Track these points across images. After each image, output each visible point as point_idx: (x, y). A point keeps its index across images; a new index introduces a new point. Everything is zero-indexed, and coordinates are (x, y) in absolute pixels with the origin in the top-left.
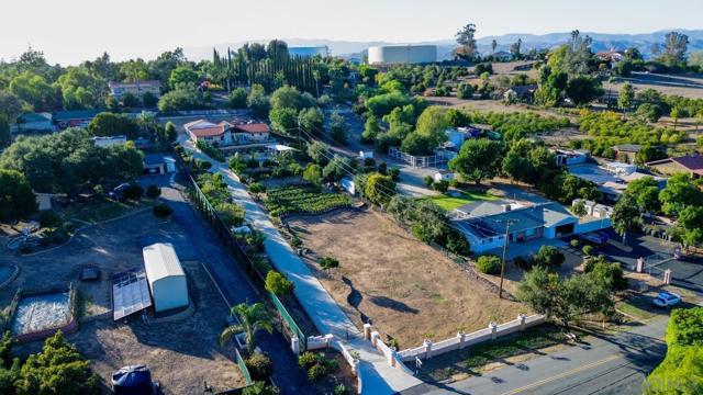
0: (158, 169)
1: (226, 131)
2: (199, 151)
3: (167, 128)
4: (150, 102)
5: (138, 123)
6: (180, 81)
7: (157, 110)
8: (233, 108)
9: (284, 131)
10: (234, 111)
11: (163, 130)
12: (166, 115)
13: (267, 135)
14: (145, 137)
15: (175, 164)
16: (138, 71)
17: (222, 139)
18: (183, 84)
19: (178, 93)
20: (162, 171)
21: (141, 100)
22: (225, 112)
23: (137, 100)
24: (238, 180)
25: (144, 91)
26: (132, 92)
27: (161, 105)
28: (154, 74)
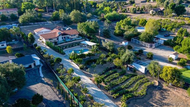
0: (30, 66)
1: (60, 35)
2: (48, 47)
3: (29, 36)
4: (14, 19)
5: (11, 32)
6: (27, 9)
7: (18, 23)
8: (54, 21)
9: (85, 33)
10: (54, 22)
11: (27, 38)
12: (23, 25)
13: (78, 36)
14: (16, 40)
15: (40, 61)
16: (6, 3)
17: (58, 39)
18: (29, 10)
19: (28, 14)
20: (33, 67)
21: (9, 17)
22: (50, 22)
23: (7, 17)
24: (78, 68)
25: (10, 13)
26: (5, 14)
27: (20, 20)
28: (14, 5)
